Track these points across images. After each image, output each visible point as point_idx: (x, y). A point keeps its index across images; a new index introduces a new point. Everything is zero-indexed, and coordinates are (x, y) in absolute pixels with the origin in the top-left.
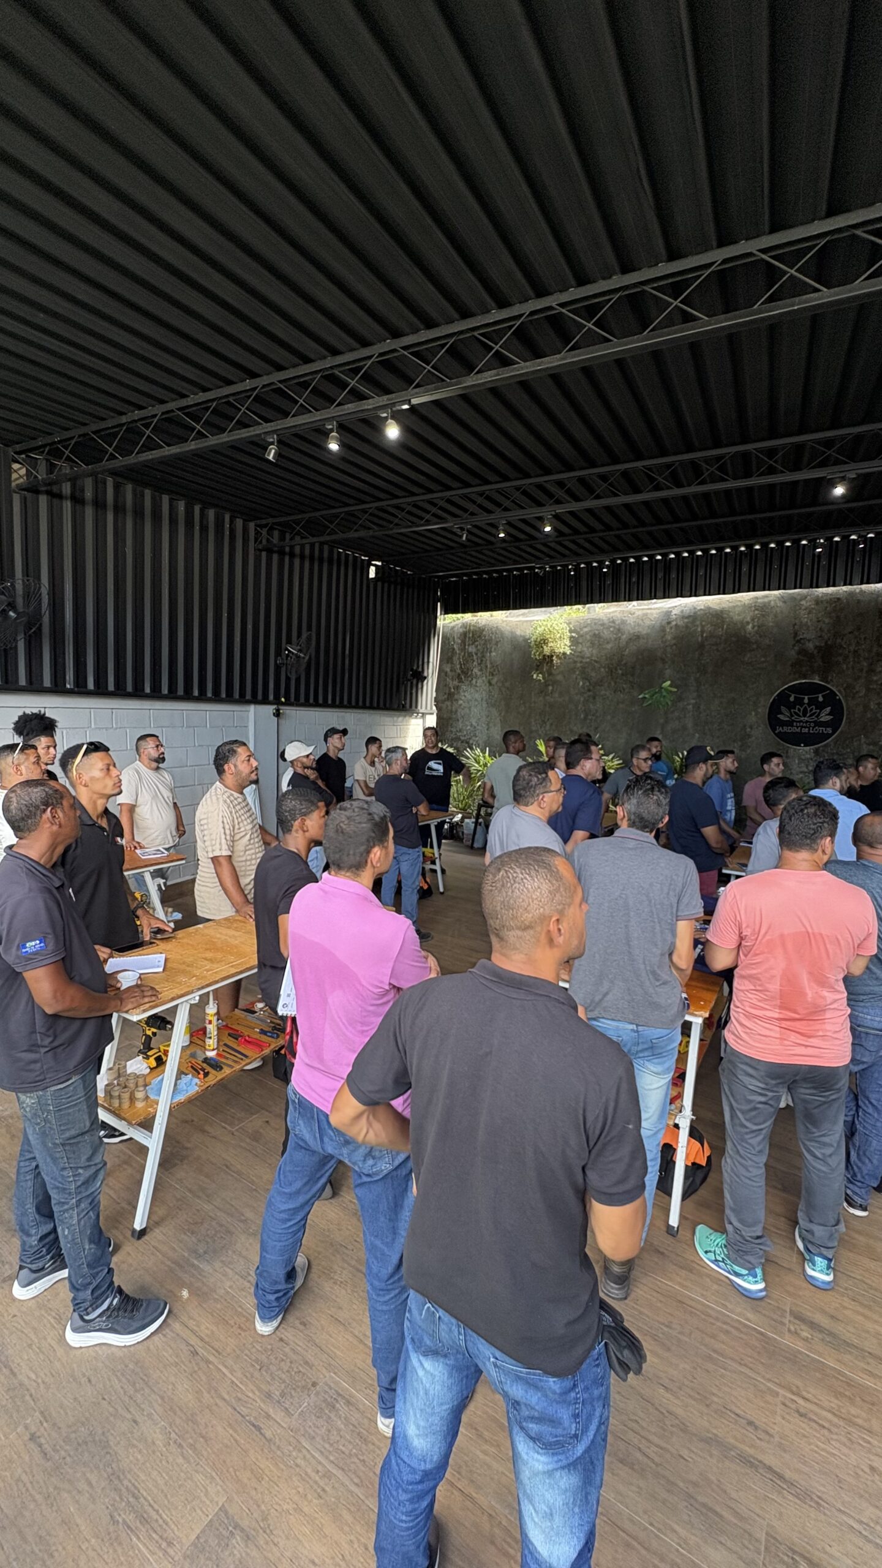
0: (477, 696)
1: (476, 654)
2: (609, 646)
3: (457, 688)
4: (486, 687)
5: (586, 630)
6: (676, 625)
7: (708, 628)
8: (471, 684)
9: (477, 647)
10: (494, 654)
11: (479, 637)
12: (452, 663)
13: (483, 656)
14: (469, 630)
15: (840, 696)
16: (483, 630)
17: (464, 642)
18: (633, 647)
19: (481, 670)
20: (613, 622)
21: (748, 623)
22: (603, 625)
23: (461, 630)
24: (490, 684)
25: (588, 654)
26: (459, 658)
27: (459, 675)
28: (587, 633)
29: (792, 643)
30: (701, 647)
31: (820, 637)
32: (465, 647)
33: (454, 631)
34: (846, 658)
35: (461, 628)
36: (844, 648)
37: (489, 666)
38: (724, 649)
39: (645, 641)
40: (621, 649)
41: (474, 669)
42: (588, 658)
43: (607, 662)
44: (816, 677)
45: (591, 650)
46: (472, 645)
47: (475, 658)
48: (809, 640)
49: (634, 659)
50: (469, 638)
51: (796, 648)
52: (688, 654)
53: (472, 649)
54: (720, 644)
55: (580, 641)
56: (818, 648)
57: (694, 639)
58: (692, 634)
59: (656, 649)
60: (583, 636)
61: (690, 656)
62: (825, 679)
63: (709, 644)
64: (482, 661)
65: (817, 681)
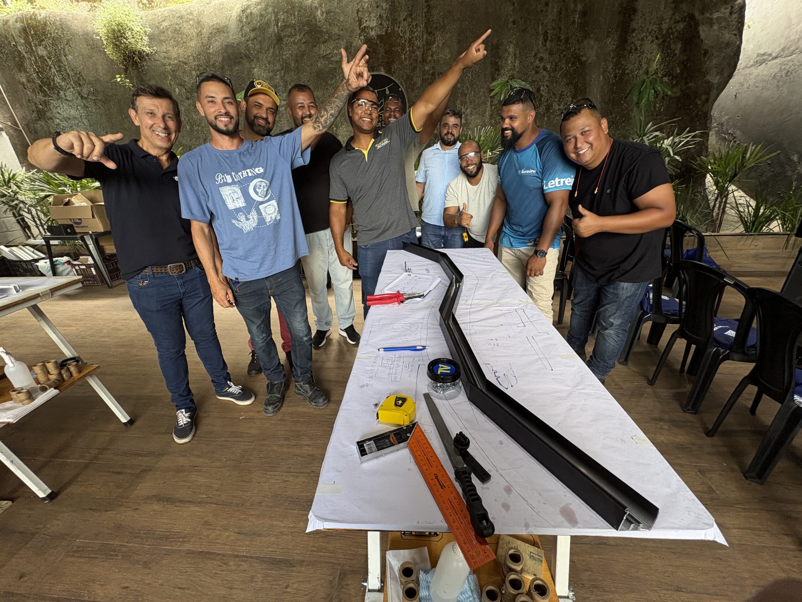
0: (73, 112)
1: (50, 58)
2: (193, 44)
3: (45, 103)
4: (79, 101)
5: (165, 24)
6: (251, 13)
7: (282, 17)
8: (59, 98)
9: (45, 47)
10: (70, 57)
11: (44, 34)
12: (26, 72)
13: (60, 61)
15: (402, 88)
16: (46, 24)
17: (27, 43)
18: (216, 45)
19: (64, 79)
21: (316, 8)
22: (181, 17)
23: (18, 25)
24: (82, 97)
25: (174, 55)
26: (31, 65)
27: (41, 87)
29: (359, 32)
30: (279, 39)
31: (381, 24)
32: (32, 49)
33: (9, 27)
34: (403, 48)
35: (16, 21)
36: (401, 37)
37: (71, 74)
38: (300, 40)
39: (225, 35)
40: (206, 47)
41: (55, 79)
42: (175, 59)
43: (196, 63)
44: (382, 69)
45: (176, 49)
46: (40, 45)
47: (50, 63)
48: (372, 29)
49: (221, 58)
50: (32, 37)
51: (362, 37)
52: (268, 50)
53: (41, 51)
54: (295, 35)
55: (162, 38)
56: (380, 37)
57: (271, 30)
58: (268, 24)
59: (238, 44)
60: (164, 32)
61: (271, 50)
62: (388, 71)
63: (285, 36)
64: (59, 66)
65: (383, 73)
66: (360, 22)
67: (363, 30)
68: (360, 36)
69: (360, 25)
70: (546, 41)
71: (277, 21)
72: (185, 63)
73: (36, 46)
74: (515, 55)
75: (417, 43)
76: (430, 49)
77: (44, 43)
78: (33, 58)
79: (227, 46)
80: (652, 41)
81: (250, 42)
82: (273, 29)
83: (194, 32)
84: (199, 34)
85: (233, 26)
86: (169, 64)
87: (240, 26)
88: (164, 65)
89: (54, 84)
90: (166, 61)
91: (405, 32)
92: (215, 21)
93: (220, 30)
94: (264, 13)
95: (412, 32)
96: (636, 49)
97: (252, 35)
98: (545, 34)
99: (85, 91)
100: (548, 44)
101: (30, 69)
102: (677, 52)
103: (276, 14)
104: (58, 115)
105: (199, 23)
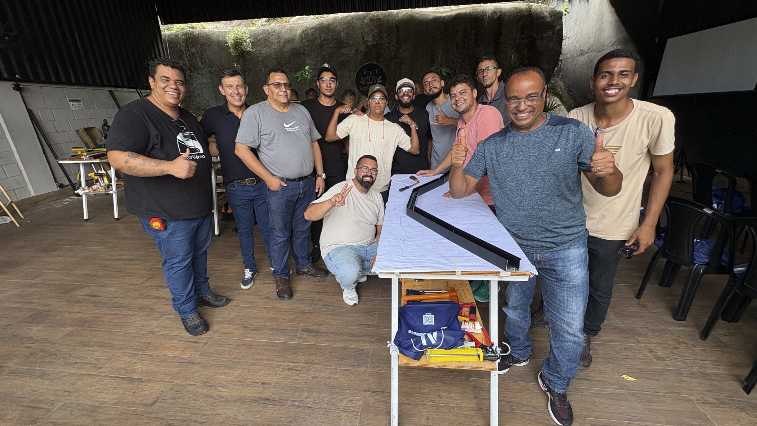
0: (204, 81)
1: (197, 53)
2: (275, 47)
3: (190, 76)
4: (209, 75)
5: (260, 37)
6: (307, 33)
7: (323, 35)
8: (198, 73)
9: (196, 48)
10: (208, 53)
11: (196, 41)
12: (183, 60)
13: (202, 55)
14: (189, 37)
15: (384, 70)
16: (198, 37)
17: (187, 45)
18: (288, 48)
19: (203, 64)
20: (275, 32)
21: (341, 32)
22: (269, 33)
23: (183, 37)
24: (211, 73)
25: (264, 52)
26: (187, 56)
27: (189, 68)
28: (261, 39)
29: (362, 43)
30: (321, 46)
31: (374, 39)
32: (188, 49)
33: (178, 38)
34: (385, 51)
35: (183, 35)
36: (384, 45)
37: (207, 61)
38: (332, 47)
39: (293, 43)
40: (282, 48)
41: (198, 64)
42: (264, 54)
43: (275, 56)
44: (374, 61)
45: (265, 49)
46: (193, 47)
47: (197, 56)
48: (369, 41)
49: (289, 54)
50: (190, 43)
51: (364, 46)
52: (315, 50)
53: (193, 50)
54: (330, 44)
55: (258, 44)
56: (373, 45)
57: (317, 42)
58: (316, 39)
59: (299, 48)
60: (259, 41)
61: (317, 51)
62: (377, 62)
63: (325, 44)
64: (202, 57)
65: (374, 63)
66: (363, 38)
67: (365, 42)
68: (363, 44)
69: (363, 40)
70: (457, 48)
71: (321, 37)
72: (270, 56)
73: (191, 47)
74: (442, 54)
75: (392, 48)
76: (399, 51)
77: (196, 46)
78: (188, 53)
79: (293, 49)
80: (511, 49)
81: (306, 47)
82: (318, 41)
83: (276, 41)
84: (279, 42)
85: (297, 39)
86: (261, 57)
87: (301, 39)
88: (258, 57)
89: (197, 66)
90: (259, 55)
91: (386, 43)
92: (288, 36)
93: (290, 41)
94: (314, 33)
95: (389, 43)
96: (504, 52)
97: (307, 44)
98: (457, 45)
99: (213, 70)
100: (459, 50)
101: (185, 59)
102: (525, 53)
103: (320, 34)
104: (196, 82)
105: (279, 37)
